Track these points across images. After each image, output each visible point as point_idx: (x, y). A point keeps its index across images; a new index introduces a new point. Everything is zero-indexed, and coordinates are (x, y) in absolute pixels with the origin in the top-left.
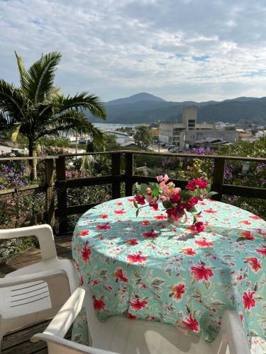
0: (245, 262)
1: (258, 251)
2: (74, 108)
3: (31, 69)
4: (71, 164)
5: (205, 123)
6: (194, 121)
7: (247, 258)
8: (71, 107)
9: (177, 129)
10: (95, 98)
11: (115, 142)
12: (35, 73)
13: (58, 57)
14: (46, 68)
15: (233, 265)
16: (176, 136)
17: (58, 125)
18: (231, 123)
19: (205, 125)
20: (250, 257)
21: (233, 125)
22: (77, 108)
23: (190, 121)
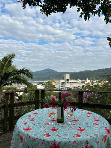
0: (74, 136)
1: (78, 130)
2: (20, 74)
3: (3, 59)
4: (17, 98)
5: (73, 80)
6: (68, 79)
7: (74, 134)
8: (19, 74)
9: (62, 82)
10: (28, 70)
11: (37, 88)
12: (5, 60)
13: (15, 55)
14: (9, 59)
15: (69, 138)
16: (62, 85)
17: (12, 81)
18: (83, 80)
19: (73, 81)
20: (75, 134)
21: (84, 81)
22: (21, 74)
23: (67, 79)
